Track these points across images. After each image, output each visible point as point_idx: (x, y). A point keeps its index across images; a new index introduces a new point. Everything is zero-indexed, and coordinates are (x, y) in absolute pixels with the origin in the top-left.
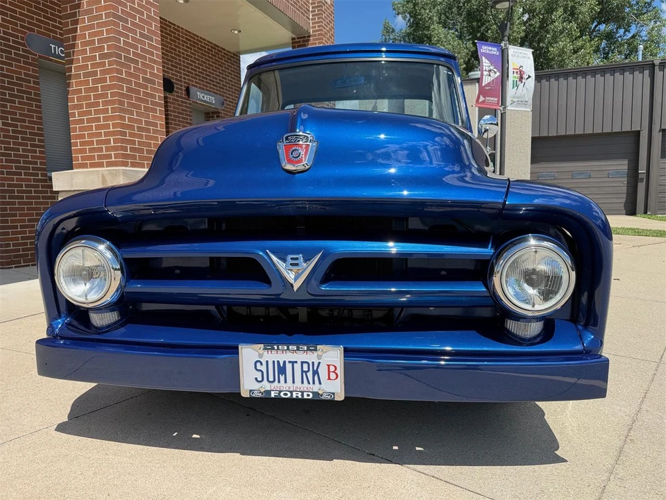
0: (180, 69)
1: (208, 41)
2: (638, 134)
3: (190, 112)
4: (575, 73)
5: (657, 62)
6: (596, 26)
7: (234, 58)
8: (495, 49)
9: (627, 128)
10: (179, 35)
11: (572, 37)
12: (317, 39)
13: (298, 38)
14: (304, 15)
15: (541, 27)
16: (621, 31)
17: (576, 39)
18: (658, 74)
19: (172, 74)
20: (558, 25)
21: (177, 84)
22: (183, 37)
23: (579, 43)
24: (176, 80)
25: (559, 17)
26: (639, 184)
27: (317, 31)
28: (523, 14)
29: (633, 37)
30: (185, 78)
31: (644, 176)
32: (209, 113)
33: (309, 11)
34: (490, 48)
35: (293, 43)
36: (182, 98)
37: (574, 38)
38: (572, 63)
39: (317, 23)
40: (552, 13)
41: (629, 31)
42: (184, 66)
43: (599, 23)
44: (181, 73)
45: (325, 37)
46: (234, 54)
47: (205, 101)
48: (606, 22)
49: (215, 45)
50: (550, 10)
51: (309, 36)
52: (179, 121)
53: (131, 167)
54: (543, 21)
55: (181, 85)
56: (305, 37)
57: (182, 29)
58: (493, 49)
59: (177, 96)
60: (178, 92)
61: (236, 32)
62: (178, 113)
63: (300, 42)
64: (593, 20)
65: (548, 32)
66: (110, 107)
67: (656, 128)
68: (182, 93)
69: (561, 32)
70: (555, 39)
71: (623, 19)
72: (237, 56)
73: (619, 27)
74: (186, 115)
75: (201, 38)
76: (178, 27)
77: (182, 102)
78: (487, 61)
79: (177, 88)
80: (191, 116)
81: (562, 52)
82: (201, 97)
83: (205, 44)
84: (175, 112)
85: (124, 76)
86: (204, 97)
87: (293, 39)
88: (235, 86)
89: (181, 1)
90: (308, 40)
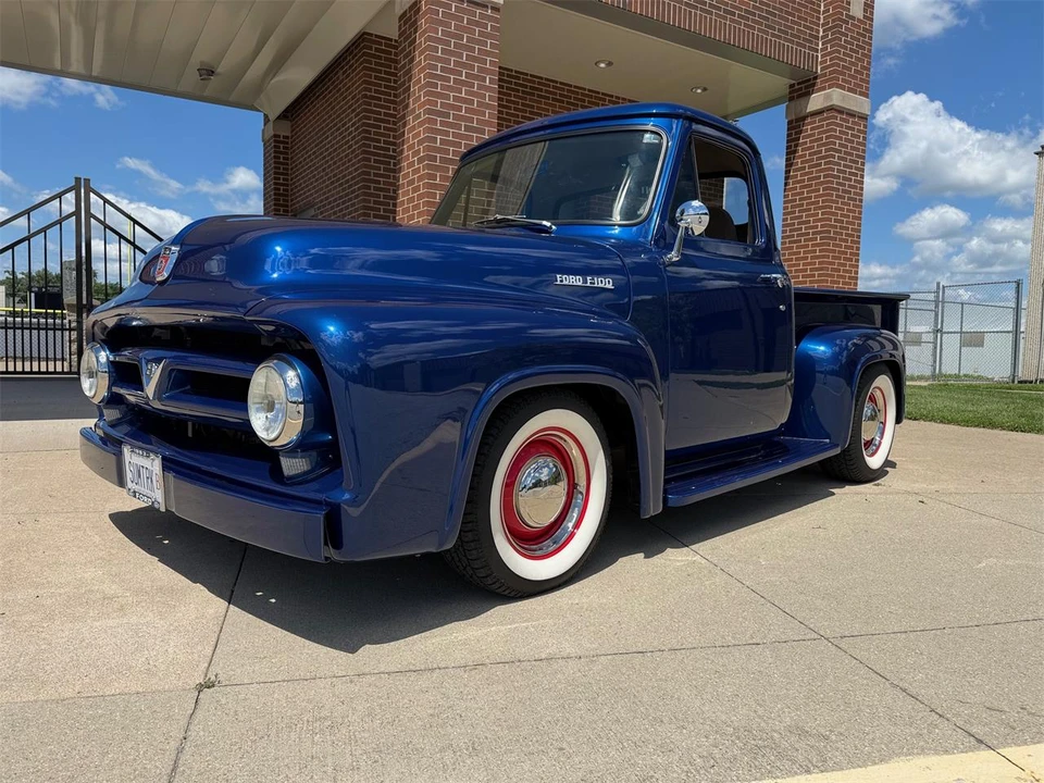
12: (826, 81)
13: (798, 84)
27: (828, 67)
33: (817, 38)
35: (791, 93)
39: (828, 54)
45: (843, 74)
51: (816, 78)
56: (809, 80)
61: (700, 91)
63: (801, 89)
87: (792, 86)
89: (602, 65)
90: (814, 85)
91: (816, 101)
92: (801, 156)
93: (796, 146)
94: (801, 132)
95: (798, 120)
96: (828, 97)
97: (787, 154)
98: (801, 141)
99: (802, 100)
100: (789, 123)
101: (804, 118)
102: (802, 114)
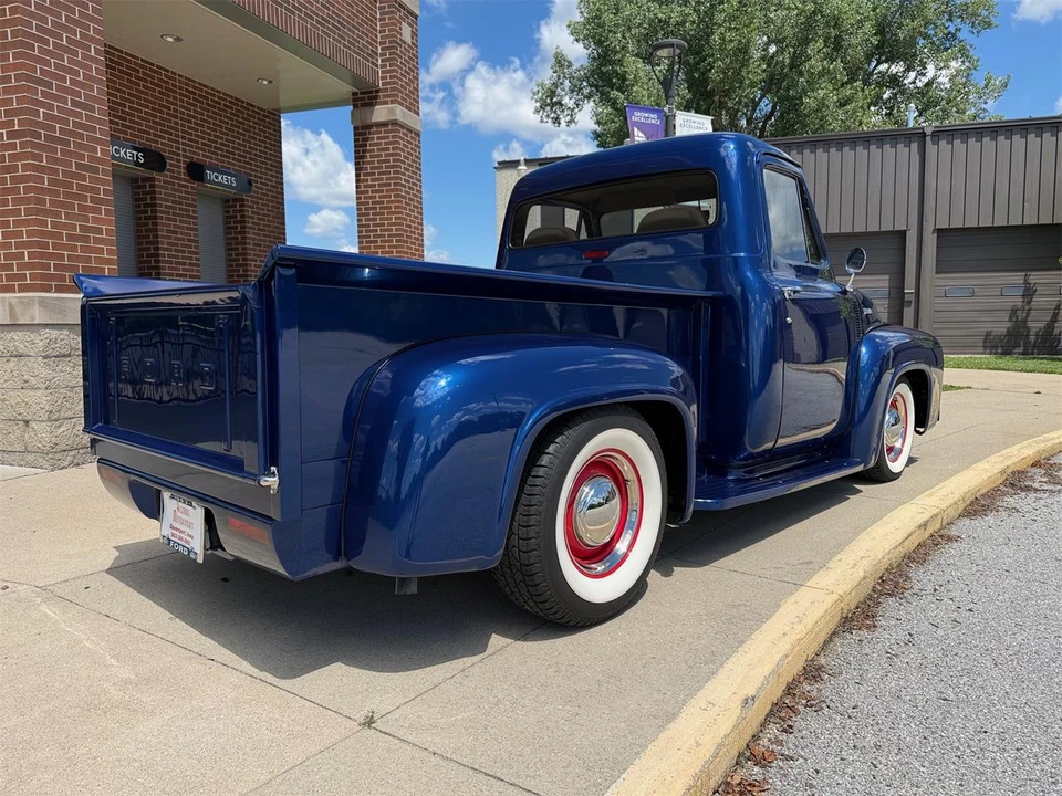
0: (177, 136)
1: (224, 94)
2: (903, 234)
3: (193, 200)
4: (840, 142)
5: (929, 131)
6: (876, 66)
7: (269, 118)
8: (655, 116)
9: (887, 227)
10: (174, 86)
11: (836, 83)
12: (389, 96)
13: (361, 93)
14: (368, 61)
15: (792, 66)
16: (912, 75)
17: (842, 85)
18: (931, 148)
19: (162, 144)
20: (815, 64)
21: (172, 159)
22: (180, 88)
23: (848, 91)
24: (170, 152)
25: (819, 51)
26: (905, 309)
27: (389, 83)
28: (768, 44)
29: (929, 84)
30: (185, 150)
31: (912, 298)
32: (228, 201)
33: (377, 54)
34: (646, 115)
35: (354, 100)
36: (180, 179)
37: (839, 83)
38: (836, 122)
39: (389, 71)
40: (807, 45)
41: (924, 75)
42: (183, 131)
43: (879, 64)
44: (178, 142)
45: (402, 92)
46: (269, 112)
47: (220, 184)
48: (891, 60)
49: (236, 99)
50: (805, 42)
51: (378, 91)
52: (174, 214)
53: (55, 292)
54: (794, 58)
55: (179, 161)
56: (372, 92)
57: (181, 76)
58: (652, 116)
59: (172, 177)
60: (173, 171)
61: (265, 82)
62: (173, 202)
63: (364, 99)
64: (869, 59)
65: (801, 74)
66: (22, 207)
67: (929, 227)
68: (179, 173)
69: (821, 74)
70: (812, 85)
71: (915, 55)
72: (274, 114)
73: (909, 69)
74: (187, 205)
75: (212, 89)
76: (174, 73)
77: (179, 185)
78: (641, 134)
79: (171, 165)
80: (195, 206)
81: (822, 104)
82: (213, 177)
83: (219, 97)
84: (167, 201)
85: (44, 163)
86: (217, 177)
87: (354, 94)
88: (271, 160)
89: (170, 39)
90: (377, 97)
91: (380, 113)
92: (369, 163)
93: (364, 151)
94: (367, 139)
95: (363, 128)
96: (391, 111)
97: (356, 158)
98: (368, 148)
99: (367, 109)
100: (355, 128)
101: (371, 126)
102: (369, 122)
